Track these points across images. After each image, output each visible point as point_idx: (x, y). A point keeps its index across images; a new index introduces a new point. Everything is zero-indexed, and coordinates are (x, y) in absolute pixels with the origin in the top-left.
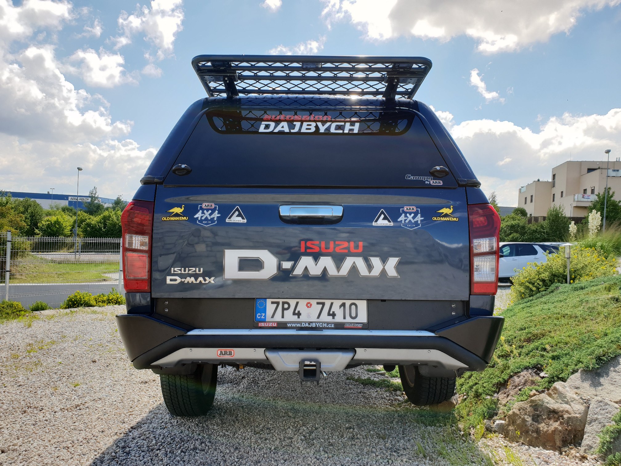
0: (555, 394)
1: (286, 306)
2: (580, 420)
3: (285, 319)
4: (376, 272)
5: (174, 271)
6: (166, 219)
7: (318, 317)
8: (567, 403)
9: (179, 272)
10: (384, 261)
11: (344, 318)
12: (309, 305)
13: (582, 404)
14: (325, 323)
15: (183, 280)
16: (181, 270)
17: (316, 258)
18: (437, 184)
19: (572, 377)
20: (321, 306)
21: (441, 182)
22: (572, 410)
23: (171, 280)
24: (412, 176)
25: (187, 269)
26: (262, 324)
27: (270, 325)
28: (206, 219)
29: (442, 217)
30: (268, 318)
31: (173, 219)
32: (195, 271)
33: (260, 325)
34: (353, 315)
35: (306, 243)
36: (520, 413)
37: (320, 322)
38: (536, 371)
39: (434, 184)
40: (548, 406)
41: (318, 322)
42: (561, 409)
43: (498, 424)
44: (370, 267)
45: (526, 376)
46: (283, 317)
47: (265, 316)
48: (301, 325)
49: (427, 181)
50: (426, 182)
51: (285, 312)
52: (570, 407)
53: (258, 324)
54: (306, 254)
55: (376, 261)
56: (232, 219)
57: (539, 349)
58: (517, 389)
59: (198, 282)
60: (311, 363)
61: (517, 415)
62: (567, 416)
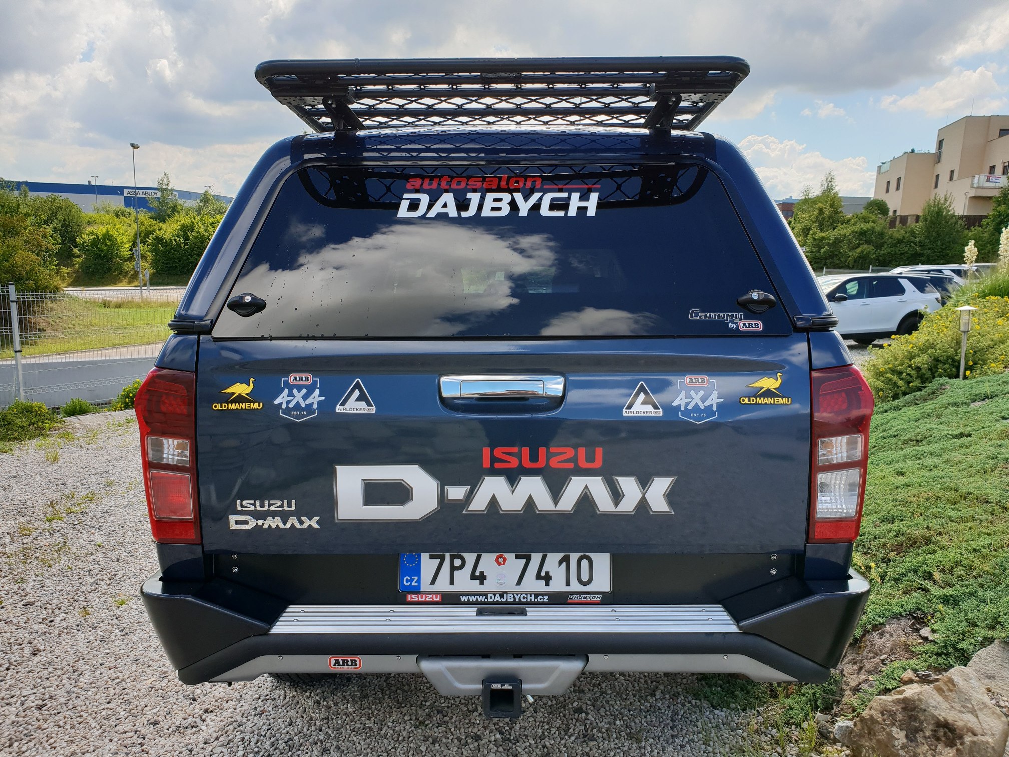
0: (951, 691)
1: (457, 562)
2: (993, 747)
3: (457, 587)
4: (628, 505)
5: (242, 506)
6: (221, 407)
7: (519, 583)
8: (973, 712)
9: (252, 508)
10: (644, 483)
11: (568, 583)
12: (501, 560)
13: (999, 717)
14: (531, 593)
15: (260, 522)
16: (254, 505)
17: (513, 479)
18: (751, 329)
19: (982, 652)
20: (524, 561)
21: (760, 323)
22: (979, 726)
23: (238, 523)
24: (702, 311)
25: (266, 502)
26: (413, 596)
27: (427, 599)
28: (297, 406)
29: (760, 396)
30: (425, 586)
31: (232, 406)
32: (282, 506)
33: (410, 598)
34: (585, 578)
35: (492, 451)
36: (884, 720)
37: (521, 593)
38: (913, 624)
39: (745, 329)
40: (936, 713)
41: (518, 593)
42: (960, 724)
43: (842, 727)
44: (617, 495)
45: (894, 634)
46: (452, 583)
47: (419, 581)
48: (486, 598)
49: (733, 323)
50: (731, 326)
51: (456, 573)
52: (975, 720)
53: (405, 596)
54: (494, 472)
55: (629, 485)
56: (347, 406)
57: (920, 572)
58: (876, 660)
59: (288, 525)
60: (503, 688)
61: (877, 722)
62: (970, 739)
